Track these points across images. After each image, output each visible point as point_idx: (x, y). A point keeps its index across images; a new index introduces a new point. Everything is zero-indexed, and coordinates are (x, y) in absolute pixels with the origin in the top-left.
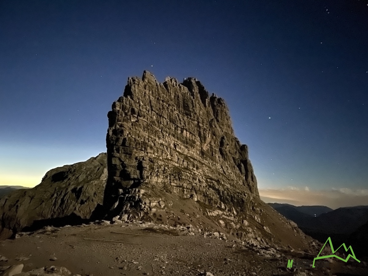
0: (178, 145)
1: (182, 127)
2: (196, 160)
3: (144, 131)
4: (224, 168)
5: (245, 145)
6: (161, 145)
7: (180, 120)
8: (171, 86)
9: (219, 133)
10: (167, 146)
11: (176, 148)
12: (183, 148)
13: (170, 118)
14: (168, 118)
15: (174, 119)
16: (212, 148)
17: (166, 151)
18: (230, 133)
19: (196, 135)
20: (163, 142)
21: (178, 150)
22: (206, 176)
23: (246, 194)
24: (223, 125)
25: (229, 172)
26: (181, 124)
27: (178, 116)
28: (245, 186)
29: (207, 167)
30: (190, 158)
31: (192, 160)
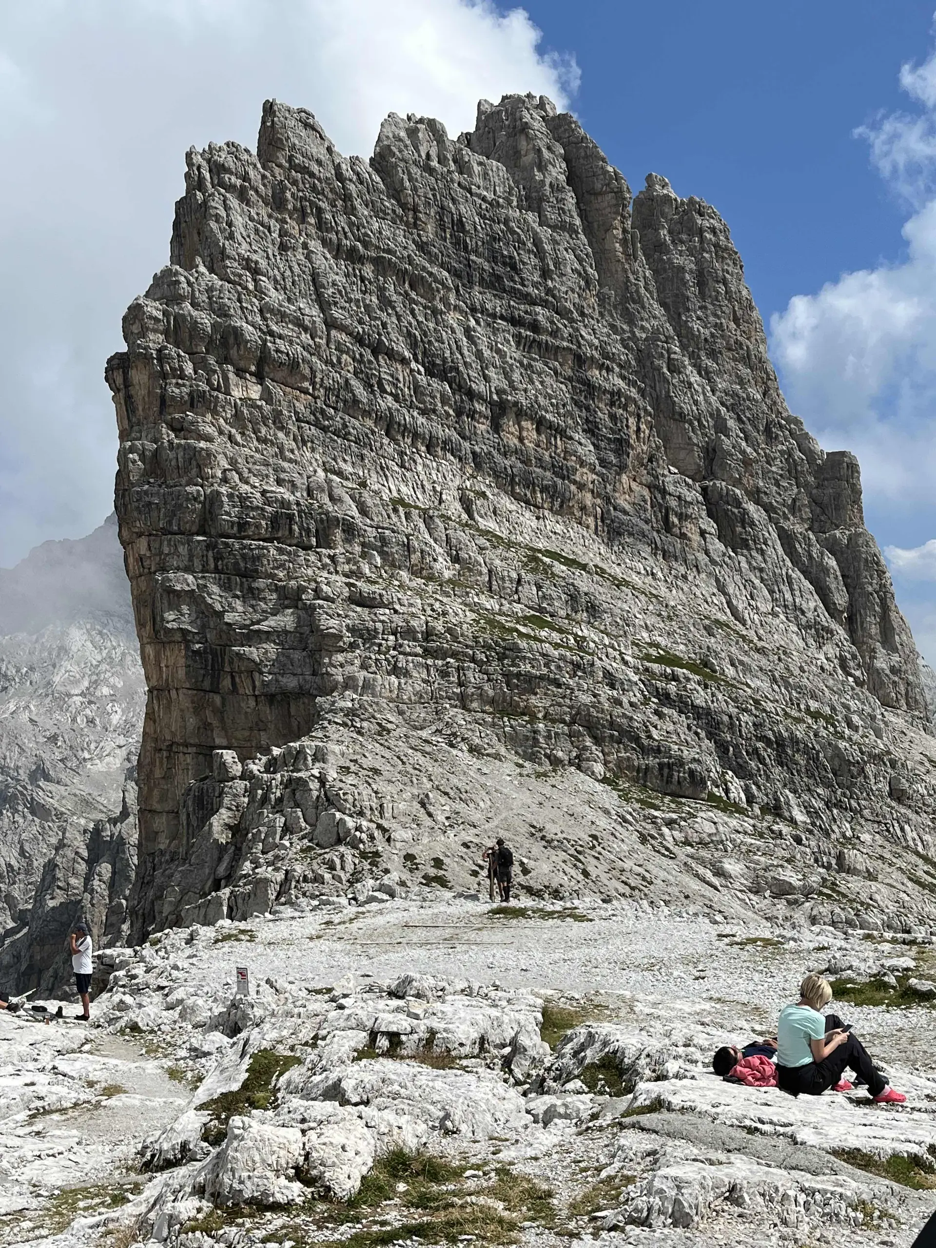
0: (483, 495)
1: (495, 397)
2: (584, 567)
3: (304, 443)
4: (731, 590)
5: (843, 454)
6: (395, 510)
7: (479, 355)
8: (414, 170)
9: (696, 403)
10: (425, 511)
11: (471, 517)
12: (513, 507)
13: (425, 353)
14: (415, 355)
15: (447, 354)
16: (664, 492)
17: (427, 536)
18: (758, 397)
19: (569, 432)
20: (404, 489)
21: (482, 523)
22: (637, 645)
23: (855, 718)
24: (713, 354)
25: (763, 609)
26: (487, 379)
27: (470, 338)
28: (849, 674)
29: (642, 597)
30: (547, 560)
31: (559, 568)
